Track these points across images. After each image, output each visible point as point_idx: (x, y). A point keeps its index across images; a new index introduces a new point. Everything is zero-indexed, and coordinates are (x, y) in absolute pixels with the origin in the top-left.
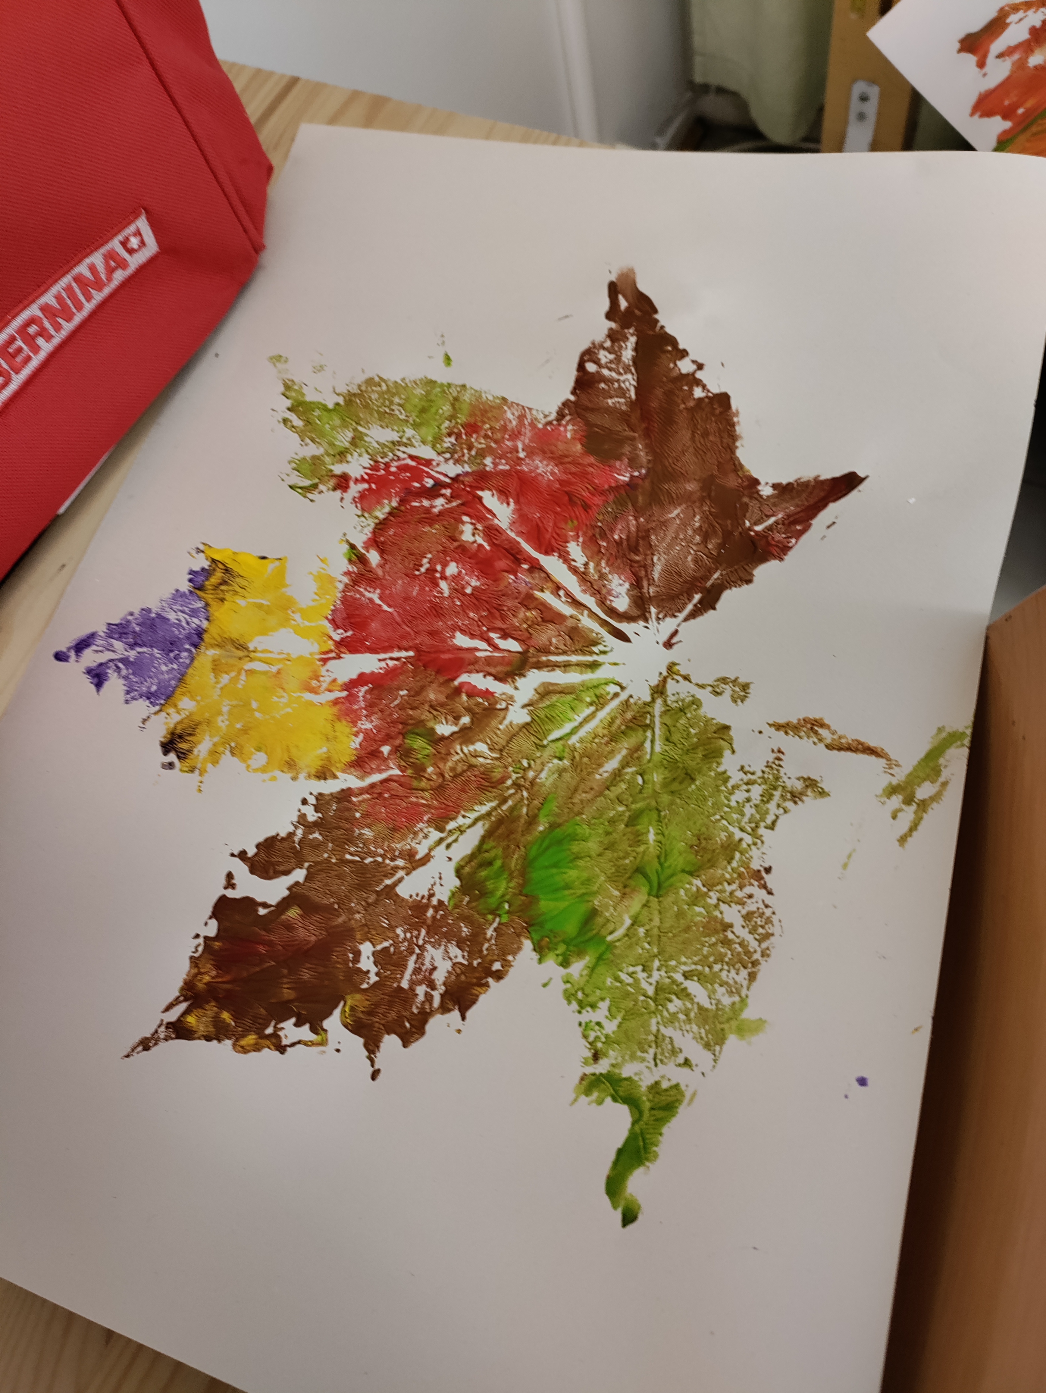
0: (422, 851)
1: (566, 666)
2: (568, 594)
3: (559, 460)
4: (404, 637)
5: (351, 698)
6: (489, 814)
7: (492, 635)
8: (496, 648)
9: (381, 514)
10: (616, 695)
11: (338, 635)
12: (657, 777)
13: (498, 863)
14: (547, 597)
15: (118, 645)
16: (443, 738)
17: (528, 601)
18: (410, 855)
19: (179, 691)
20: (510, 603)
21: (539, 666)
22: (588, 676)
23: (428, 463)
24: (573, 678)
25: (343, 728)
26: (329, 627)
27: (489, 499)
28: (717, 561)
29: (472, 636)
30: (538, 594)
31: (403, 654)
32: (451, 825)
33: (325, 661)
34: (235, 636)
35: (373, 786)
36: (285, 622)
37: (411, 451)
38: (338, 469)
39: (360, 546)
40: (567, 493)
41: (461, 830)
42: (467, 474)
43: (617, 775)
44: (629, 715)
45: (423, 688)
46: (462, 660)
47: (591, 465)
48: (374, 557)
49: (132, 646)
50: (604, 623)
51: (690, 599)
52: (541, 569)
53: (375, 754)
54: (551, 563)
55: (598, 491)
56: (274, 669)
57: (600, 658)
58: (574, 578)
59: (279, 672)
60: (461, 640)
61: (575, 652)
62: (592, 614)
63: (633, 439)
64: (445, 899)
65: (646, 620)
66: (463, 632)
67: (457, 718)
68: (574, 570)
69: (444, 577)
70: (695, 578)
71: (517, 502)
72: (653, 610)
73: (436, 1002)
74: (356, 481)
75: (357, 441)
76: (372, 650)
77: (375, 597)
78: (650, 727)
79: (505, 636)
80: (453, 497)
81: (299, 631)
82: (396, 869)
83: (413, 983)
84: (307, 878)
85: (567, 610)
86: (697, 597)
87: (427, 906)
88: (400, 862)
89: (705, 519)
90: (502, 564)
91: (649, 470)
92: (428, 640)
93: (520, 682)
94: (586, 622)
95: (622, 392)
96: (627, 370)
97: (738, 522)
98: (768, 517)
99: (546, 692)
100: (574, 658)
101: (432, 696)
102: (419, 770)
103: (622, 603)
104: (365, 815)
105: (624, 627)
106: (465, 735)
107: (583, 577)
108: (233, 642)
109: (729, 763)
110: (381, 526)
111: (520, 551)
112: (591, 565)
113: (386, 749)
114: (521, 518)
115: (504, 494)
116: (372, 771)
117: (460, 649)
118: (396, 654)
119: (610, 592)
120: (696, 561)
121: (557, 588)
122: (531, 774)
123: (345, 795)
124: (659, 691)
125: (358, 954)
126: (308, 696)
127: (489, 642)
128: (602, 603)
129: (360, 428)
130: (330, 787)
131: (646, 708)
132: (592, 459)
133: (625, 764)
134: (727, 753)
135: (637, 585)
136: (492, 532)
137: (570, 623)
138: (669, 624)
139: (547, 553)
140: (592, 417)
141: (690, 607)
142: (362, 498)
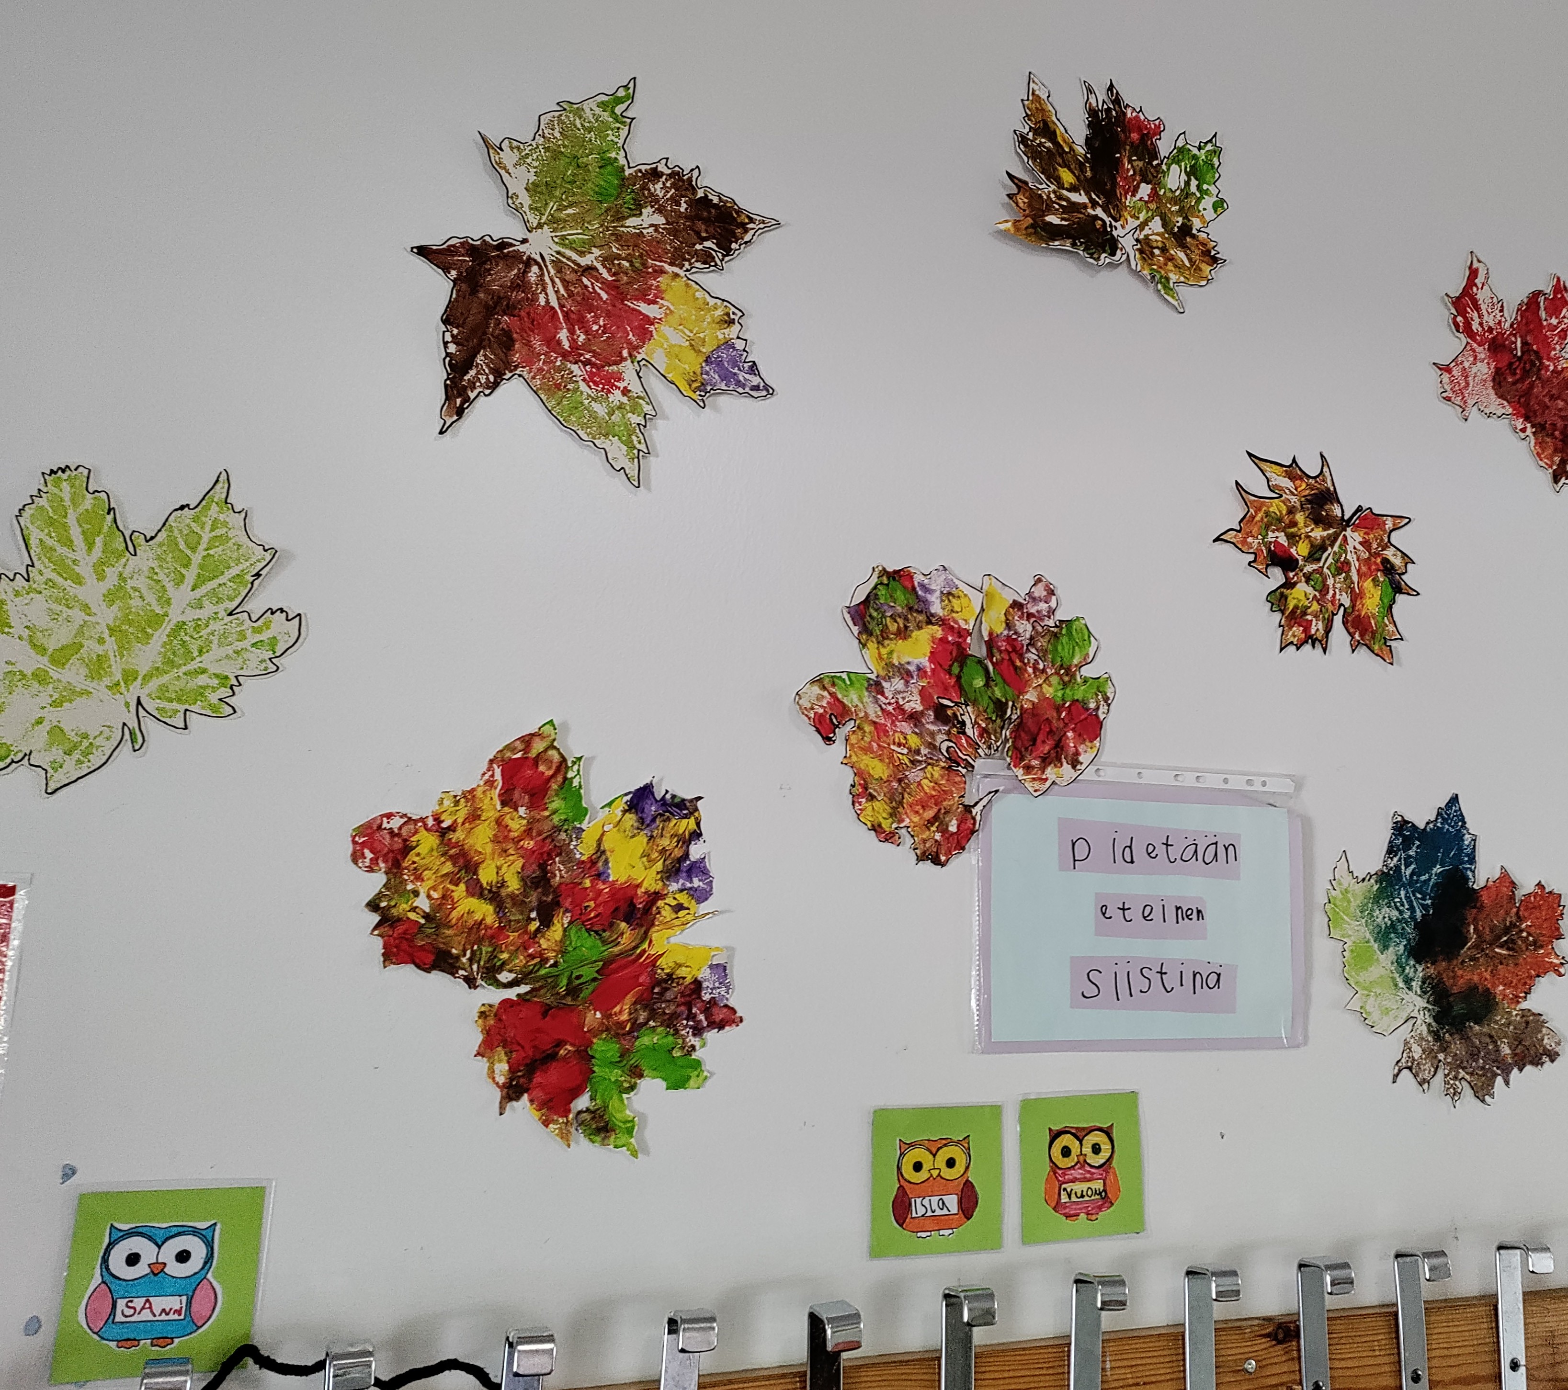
0: (651, 229)
1: (569, 259)
2: (554, 287)
3: (528, 344)
4: (626, 312)
5: (656, 296)
6: (622, 226)
7: (591, 290)
8: (592, 284)
9: (615, 368)
10: (556, 236)
11: (652, 328)
12: (557, 193)
13: (626, 206)
14: (562, 291)
15: (741, 379)
16: (628, 261)
17: (571, 295)
18: (656, 230)
19: (722, 343)
20: (579, 299)
21: (578, 265)
22: (562, 250)
23: (584, 380)
24: (569, 253)
25: (663, 287)
26: (654, 333)
27: (566, 345)
28: (489, 259)
29: (599, 294)
30: (566, 295)
31: (629, 304)
32: (638, 231)
33: (660, 319)
34: (692, 352)
35: (660, 261)
36: (671, 346)
37: (590, 392)
38: (625, 400)
39: (629, 361)
40: (533, 325)
41: (634, 227)
42: (571, 362)
43: (570, 206)
44: (555, 225)
45: (627, 283)
46: (607, 286)
47: (517, 333)
48: (625, 353)
49: (735, 374)
50: (546, 266)
51: (509, 252)
52: (559, 304)
53: (655, 271)
54: (554, 303)
55: (521, 318)
56: (681, 327)
57: (554, 254)
58: (548, 291)
59: (680, 325)
60: (604, 296)
61: (563, 262)
62: (549, 273)
63: (492, 335)
64: (649, 208)
65: (529, 256)
66: (602, 298)
67: (619, 264)
68: (546, 294)
69: (600, 327)
70: (502, 259)
71: (555, 336)
72: (525, 258)
73: (664, 177)
74: (619, 388)
75: (611, 414)
76: (640, 313)
77: (631, 336)
78: (550, 214)
79: (586, 287)
80: (582, 355)
81: (667, 340)
82: (663, 229)
83: (670, 188)
84: (695, 244)
85: (557, 280)
86: (505, 251)
87: (656, 209)
88: (661, 230)
89: (486, 277)
90: (573, 316)
91: (493, 315)
92: (617, 304)
93: (590, 263)
94: (552, 272)
95: (485, 356)
96: (478, 364)
97: (472, 267)
98: (460, 260)
99: (582, 254)
100: (564, 260)
101: (625, 278)
102: (641, 256)
103: (535, 269)
104: (667, 253)
105: (540, 260)
106: (619, 257)
107: (544, 290)
108: (694, 349)
109: (533, 178)
110: (616, 363)
111: (564, 316)
112: (539, 291)
113: (650, 270)
114: (557, 329)
115: (559, 343)
116: (659, 266)
117: (606, 292)
118: (632, 306)
119: (537, 277)
120: (497, 265)
121: (557, 292)
122: (601, 230)
123: (671, 264)
124: (540, 226)
125: (686, 209)
126: (672, 308)
127: (593, 288)
128: (542, 275)
129: (607, 418)
130: (676, 270)
131: (548, 223)
132: (515, 335)
133: (566, 208)
134: (530, 182)
135: (525, 272)
136: (572, 332)
137: (558, 275)
138: (522, 248)
139: (553, 308)
140: (503, 358)
141: (511, 249)
142: (620, 379)
